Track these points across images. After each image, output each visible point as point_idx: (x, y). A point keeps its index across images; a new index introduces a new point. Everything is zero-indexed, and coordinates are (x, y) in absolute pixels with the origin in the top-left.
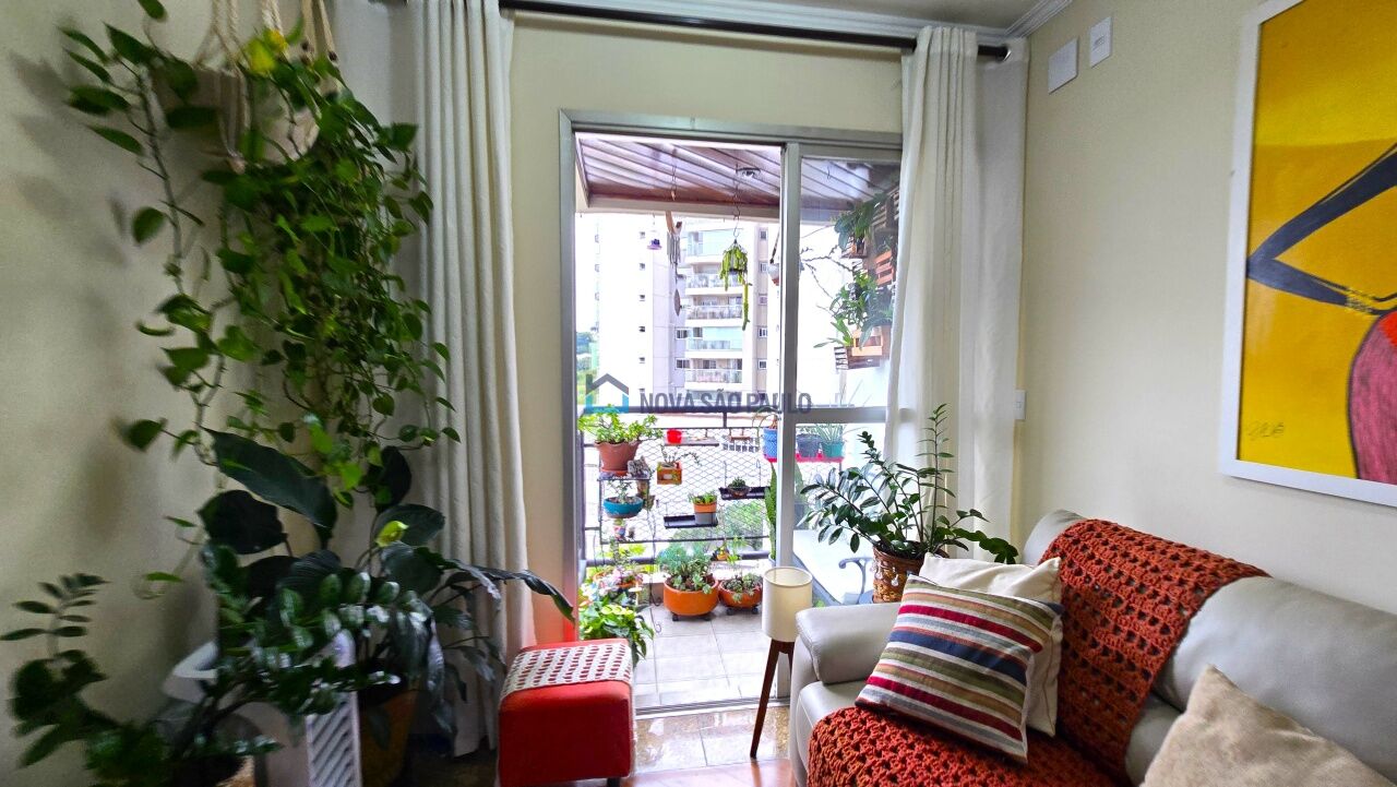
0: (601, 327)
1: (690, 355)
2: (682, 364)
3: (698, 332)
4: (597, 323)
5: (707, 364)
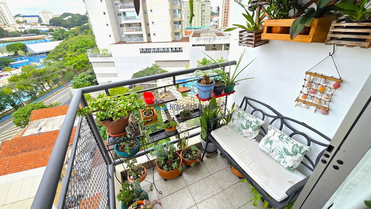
0: (89, 12)
1: (123, 22)
2: (121, 26)
3: (124, 13)
4: (87, 11)
5: (129, 25)
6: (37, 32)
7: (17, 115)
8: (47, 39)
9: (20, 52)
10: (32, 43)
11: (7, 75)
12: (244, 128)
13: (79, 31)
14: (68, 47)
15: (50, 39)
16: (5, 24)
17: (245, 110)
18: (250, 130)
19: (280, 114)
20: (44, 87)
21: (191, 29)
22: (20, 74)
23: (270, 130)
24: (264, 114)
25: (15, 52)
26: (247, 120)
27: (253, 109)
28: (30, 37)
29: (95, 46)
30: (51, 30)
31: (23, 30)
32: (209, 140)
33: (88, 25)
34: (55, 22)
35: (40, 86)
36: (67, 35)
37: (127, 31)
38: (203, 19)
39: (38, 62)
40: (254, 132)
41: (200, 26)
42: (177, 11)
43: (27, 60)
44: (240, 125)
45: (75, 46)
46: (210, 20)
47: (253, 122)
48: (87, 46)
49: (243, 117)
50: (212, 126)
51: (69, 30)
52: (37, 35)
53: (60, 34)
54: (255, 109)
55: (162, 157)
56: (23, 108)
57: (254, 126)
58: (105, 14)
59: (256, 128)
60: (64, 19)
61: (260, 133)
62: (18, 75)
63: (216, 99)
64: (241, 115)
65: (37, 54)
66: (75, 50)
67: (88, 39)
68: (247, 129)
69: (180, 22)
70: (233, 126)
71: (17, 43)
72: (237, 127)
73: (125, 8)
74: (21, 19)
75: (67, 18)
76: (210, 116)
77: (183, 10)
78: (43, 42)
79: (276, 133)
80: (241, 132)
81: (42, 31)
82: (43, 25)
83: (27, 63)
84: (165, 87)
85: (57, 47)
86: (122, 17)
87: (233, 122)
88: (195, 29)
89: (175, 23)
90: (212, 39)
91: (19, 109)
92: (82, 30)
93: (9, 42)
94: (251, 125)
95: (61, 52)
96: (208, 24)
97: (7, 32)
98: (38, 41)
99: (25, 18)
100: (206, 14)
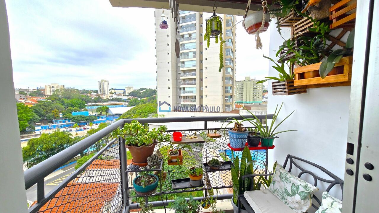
0: (158, 87)
1: (182, 95)
2: (180, 97)
3: (184, 89)
5: (186, 97)
6: (119, 100)
7: (80, 162)
8: (124, 105)
9: (104, 113)
10: (114, 107)
11: (88, 128)
12: (288, 195)
13: (147, 100)
14: (136, 112)
15: (126, 105)
16: (103, 94)
17: (290, 171)
18: (298, 197)
19: (339, 178)
20: (108, 141)
21: (243, 103)
22: (96, 129)
23: (325, 198)
24: (316, 178)
25: (100, 113)
26: (292, 183)
27: (300, 171)
28: (113, 103)
29: (156, 112)
30: (129, 99)
31: (111, 98)
32: (243, 206)
33: (155, 97)
34: (133, 94)
35: (105, 140)
36: (138, 103)
37: (183, 102)
38: (254, 96)
39: (112, 121)
40: (304, 202)
41: (252, 101)
42: (229, 87)
43: (106, 119)
44: (284, 190)
45: (141, 111)
46: (262, 97)
47: (300, 186)
48: (150, 111)
49: (286, 179)
50: (246, 186)
51: (141, 99)
52: (118, 102)
53: (134, 102)
54: (304, 171)
55: (180, 211)
56: (86, 157)
57: (303, 192)
58: (169, 89)
59: (306, 195)
60: (140, 92)
61: (312, 205)
62: (95, 129)
63: (250, 151)
64: (283, 176)
65: (113, 115)
66: (140, 114)
67: (152, 106)
68: (293, 197)
69: (231, 97)
70: (273, 191)
71: (104, 106)
72: (279, 193)
73: (185, 84)
74: (113, 91)
75: (142, 91)
76: (243, 171)
77: (235, 87)
78: (120, 107)
79: (334, 203)
80: (285, 200)
81: (123, 99)
82: (125, 95)
83: (104, 121)
84: (196, 130)
85: (129, 111)
86: (182, 91)
87: (273, 185)
88: (247, 103)
89: (227, 97)
90: (263, 112)
91: (84, 157)
92: (150, 100)
93: (100, 105)
94: (297, 191)
95: (130, 115)
96: (260, 100)
97: (102, 99)
98: (118, 106)
99: (116, 91)
100: (258, 91)
